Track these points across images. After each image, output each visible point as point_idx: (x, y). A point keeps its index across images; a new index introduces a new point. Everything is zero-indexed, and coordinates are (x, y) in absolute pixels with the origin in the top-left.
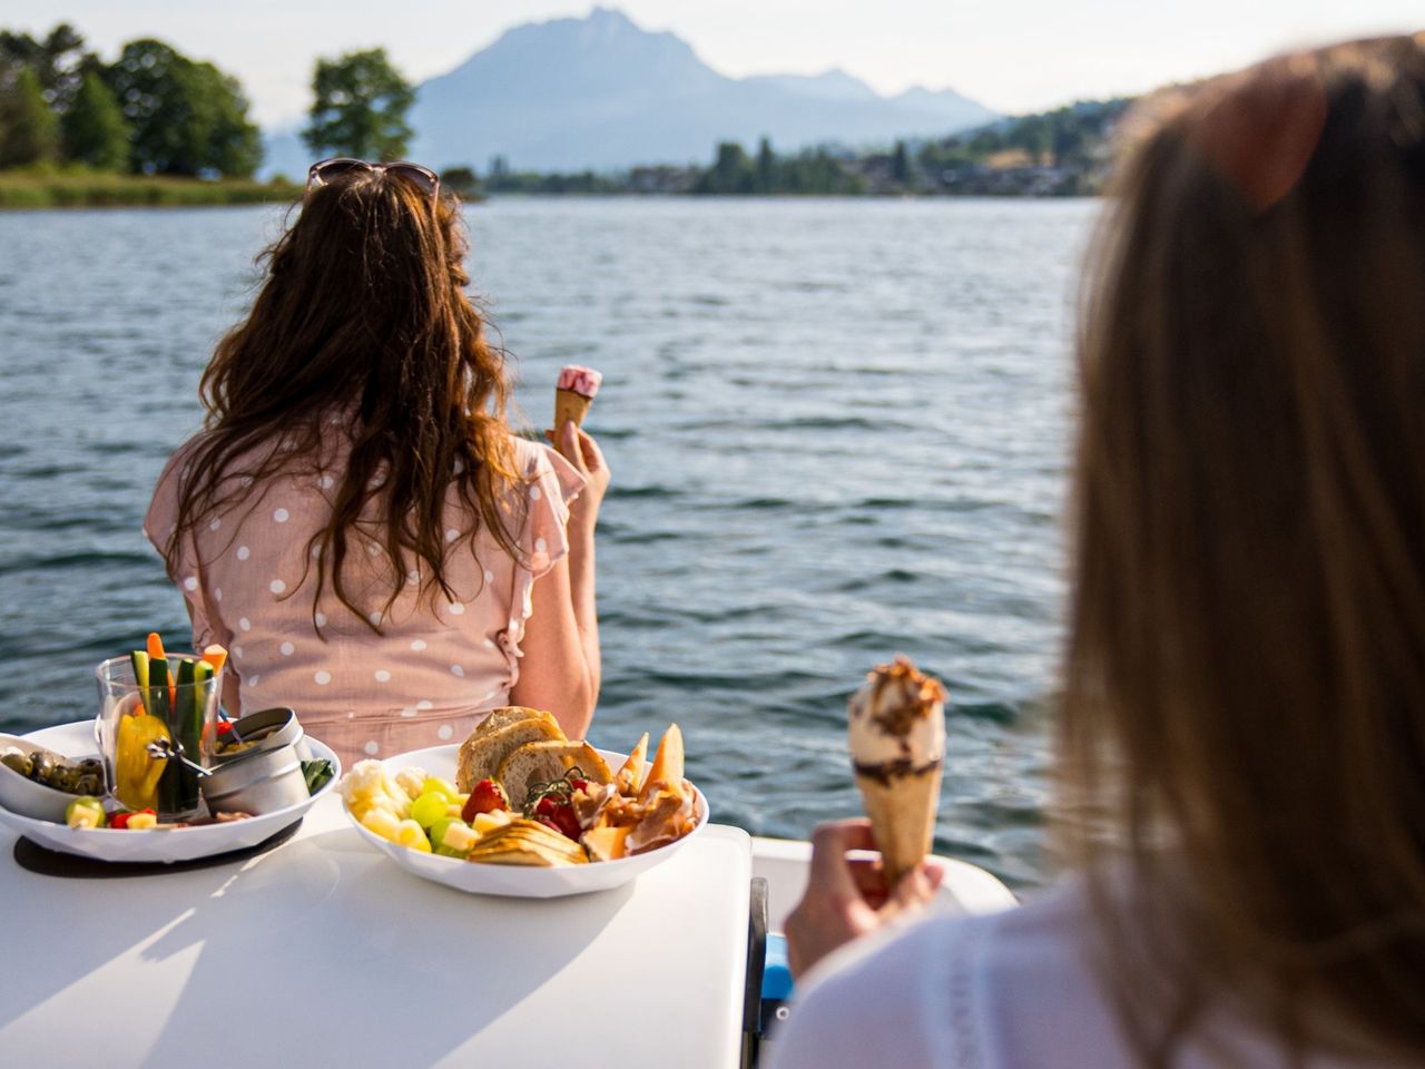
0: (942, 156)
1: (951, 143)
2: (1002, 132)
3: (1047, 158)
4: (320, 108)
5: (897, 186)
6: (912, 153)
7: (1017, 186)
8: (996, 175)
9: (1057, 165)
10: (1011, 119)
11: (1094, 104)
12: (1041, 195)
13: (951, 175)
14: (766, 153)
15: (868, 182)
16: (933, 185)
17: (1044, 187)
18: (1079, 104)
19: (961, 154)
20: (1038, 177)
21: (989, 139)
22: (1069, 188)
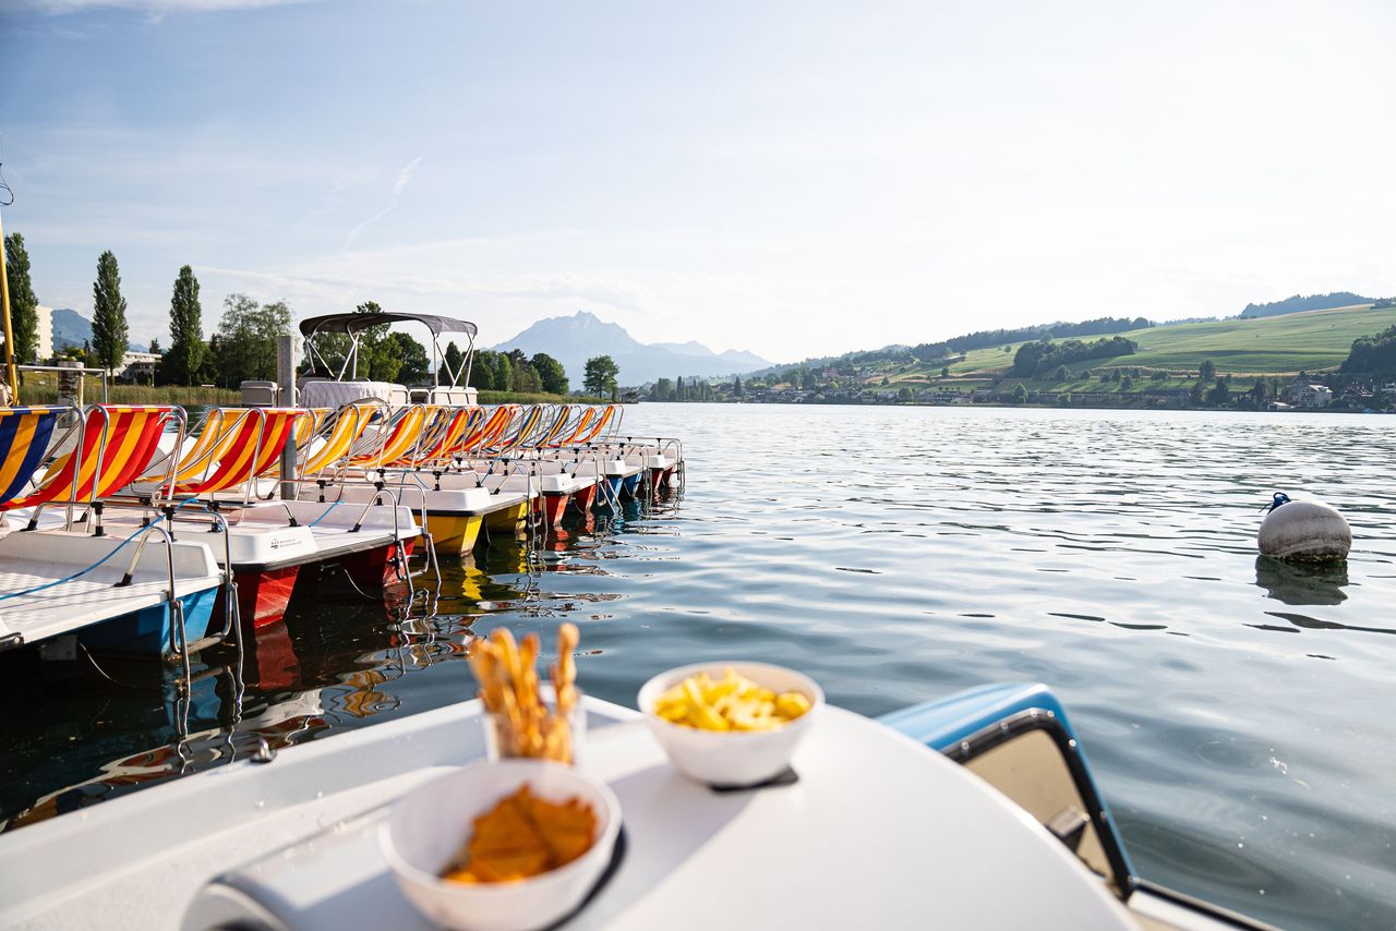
0: (755, 384)
2: (778, 374)
3: (799, 385)
4: (589, 374)
5: (737, 398)
6: (742, 383)
9: (804, 390)
14: (680, 382)
15: (725, 395)
16: (754, 397)
19: (762, 383)
20: (796, 395)
21: (773, 378)
22: (810, 400)
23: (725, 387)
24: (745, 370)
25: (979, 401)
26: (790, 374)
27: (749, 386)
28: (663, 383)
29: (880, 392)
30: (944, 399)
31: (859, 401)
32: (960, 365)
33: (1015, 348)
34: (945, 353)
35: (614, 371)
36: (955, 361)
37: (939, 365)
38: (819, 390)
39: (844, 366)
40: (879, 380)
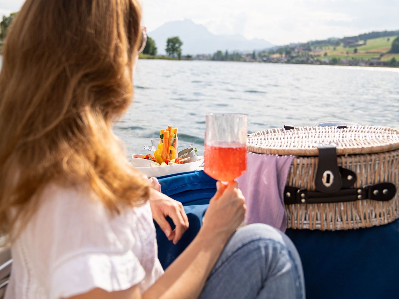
0: (263, 54)
1: (264, 52)
2: (275, 50)
3: (284, 55)
4: (168, 45)
5: (253, 60)
6: (256, 54)
7: (278, 61)
8: (273, 59)
9: (286, 57)
10: (276, 46)
11: (294, 44)
12: (282, 63)
13: (265, 59)
14: (227, 53)
15: (248, 59)
16: (261, 60)
17: (283, 62)
18: (291, 44)
19: (266, 54)
20: (282, 60)
21: (272, 52)
22: (288, 62)
23: (248, 55)
24: (259, 47)
25: (372, 64)
26: (280, 50)
27: (260, 55)
28: (219, 53)
29: (323, 59)
30: (354, 63)
31: (312, 63)
32: (363, 47)
33: (392, 39)
34: (357, 41)
35: (181, 44)
36: (361, 45)
37: (353, 46)
38: (293, 58)
39: (307, 47)
40: (322, 53)
